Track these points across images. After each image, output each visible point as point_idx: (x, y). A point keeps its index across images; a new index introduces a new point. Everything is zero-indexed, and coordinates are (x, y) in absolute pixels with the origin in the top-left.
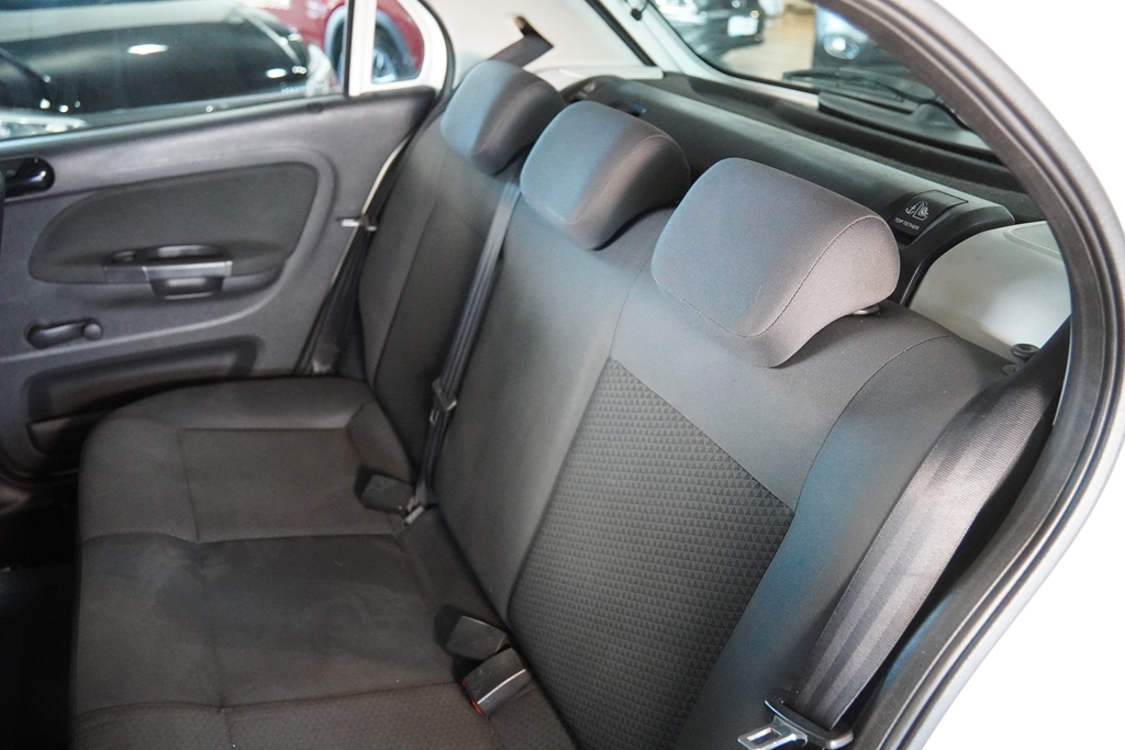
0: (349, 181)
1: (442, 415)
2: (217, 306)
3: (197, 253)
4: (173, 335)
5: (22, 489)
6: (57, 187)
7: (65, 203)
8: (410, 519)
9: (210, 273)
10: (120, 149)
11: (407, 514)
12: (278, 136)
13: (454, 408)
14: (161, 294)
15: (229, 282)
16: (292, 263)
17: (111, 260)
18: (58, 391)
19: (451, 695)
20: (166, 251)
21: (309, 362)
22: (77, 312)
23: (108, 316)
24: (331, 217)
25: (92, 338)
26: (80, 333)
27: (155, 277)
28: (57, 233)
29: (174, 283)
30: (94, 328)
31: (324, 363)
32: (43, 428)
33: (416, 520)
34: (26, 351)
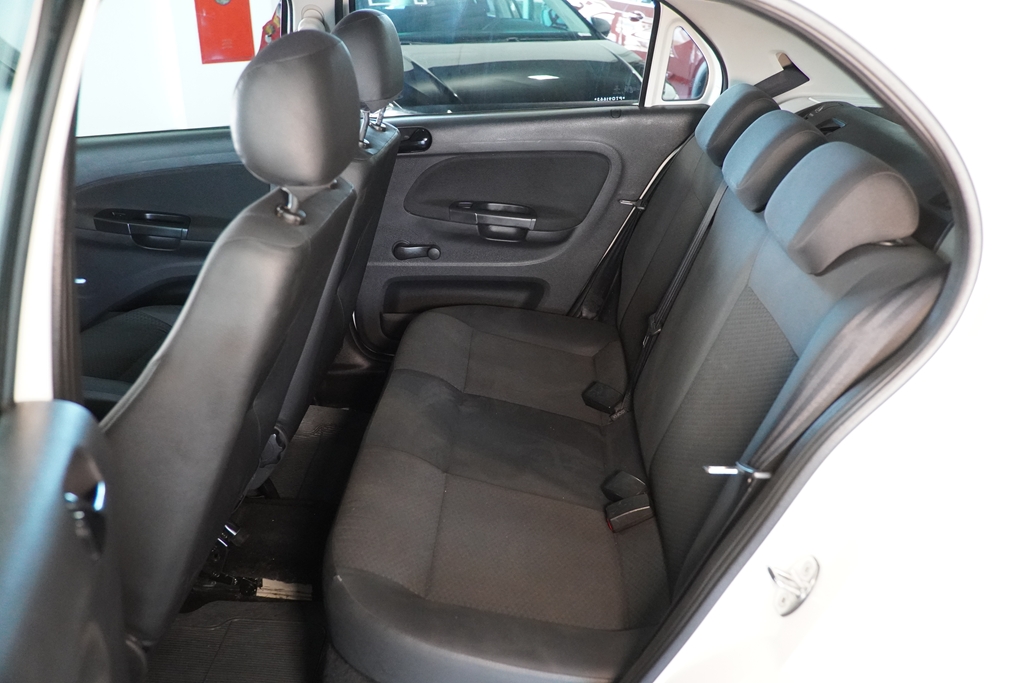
0: (633, 172)
1: (651, 337)
2: (520, 252)
3: (514, 210)
4: (486, 268)
5: (368, 359)
6: (432, 149)
7: (435, 160)
8: (614, 417)
9: (520, 225)
10: (476, 128)
11: (614, 413)
12: (583, 131)
13: (659, 333)
14: (484, 236)
15: (531, 234)
16: (580, 229)
17: (455, 205)
18: (404, 294)
19: (597, 515)
20: (492, 206)
21: (580, 309)
22: (427, 239)
23: (447, 246)
24: (614, 197)
25: (433, 258)
26: (426, 254)
27: (481, 222)
28: (427, 181)
29: (494, 229)
30: (436, 251)
31: (590, 310)
32: (389, 317)
33: (619, 418)
34: (391, 260)
